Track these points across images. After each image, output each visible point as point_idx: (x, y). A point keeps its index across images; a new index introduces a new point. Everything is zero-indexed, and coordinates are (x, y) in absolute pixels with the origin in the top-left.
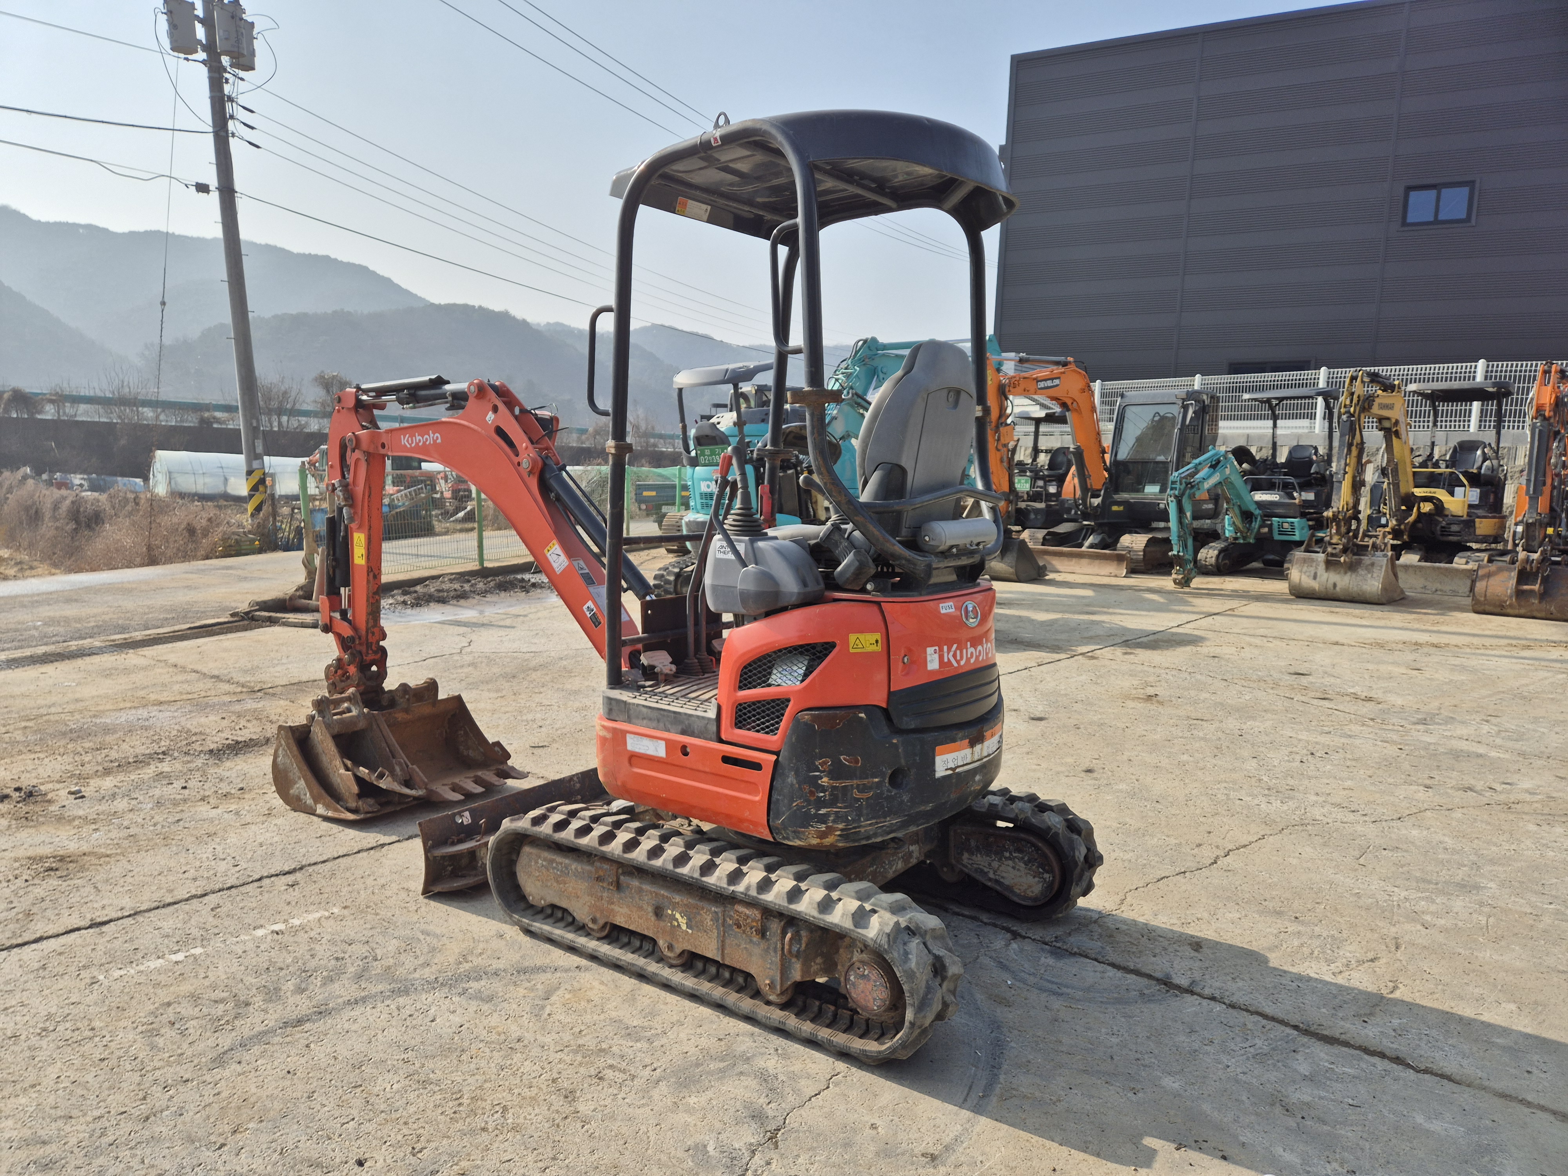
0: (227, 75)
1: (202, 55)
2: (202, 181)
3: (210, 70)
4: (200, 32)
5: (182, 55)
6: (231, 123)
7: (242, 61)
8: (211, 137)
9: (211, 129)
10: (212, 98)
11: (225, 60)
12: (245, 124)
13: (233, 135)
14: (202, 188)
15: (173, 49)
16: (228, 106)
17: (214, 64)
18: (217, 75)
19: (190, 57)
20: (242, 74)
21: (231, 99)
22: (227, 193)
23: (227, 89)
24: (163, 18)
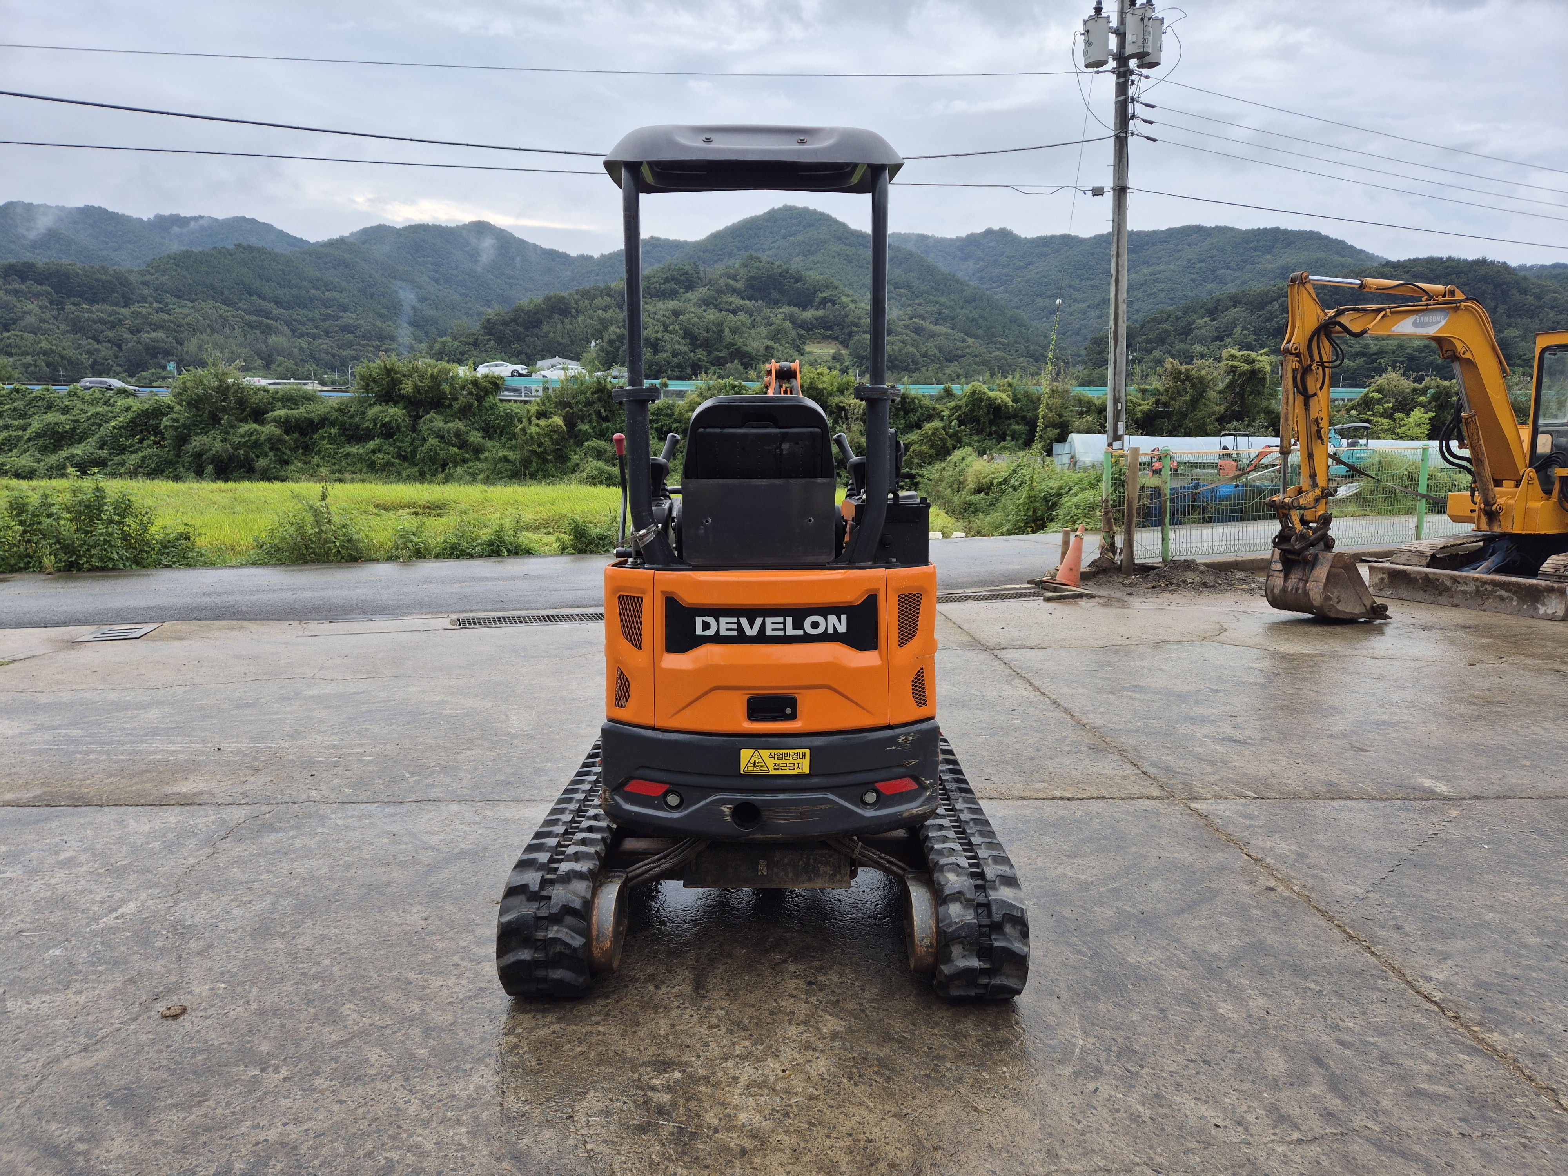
0: (1133, 78)
1: (1112, 64)
2: (1097, 184)
3: (1119, 76)
4: (1113, 42)
5: (1094, 70)
6: (1131, 122)
7: (1148, 59)
8: (1112, 141)
9: (1113, 133)
10: (1116, 103)
11: (1133, 63)
12: (1145, 121)
13: (1132, 134)
14: (1098, 192)
15: (1087, 66)
16: (1130, 106)
17: (1122, 69)
18: (1122, 80)
19: (1100, 69)
20: (1145, 71)
21: (1133, 100)
22: (1121, 191)
23: (1132, 90)
24: (1081, 39)
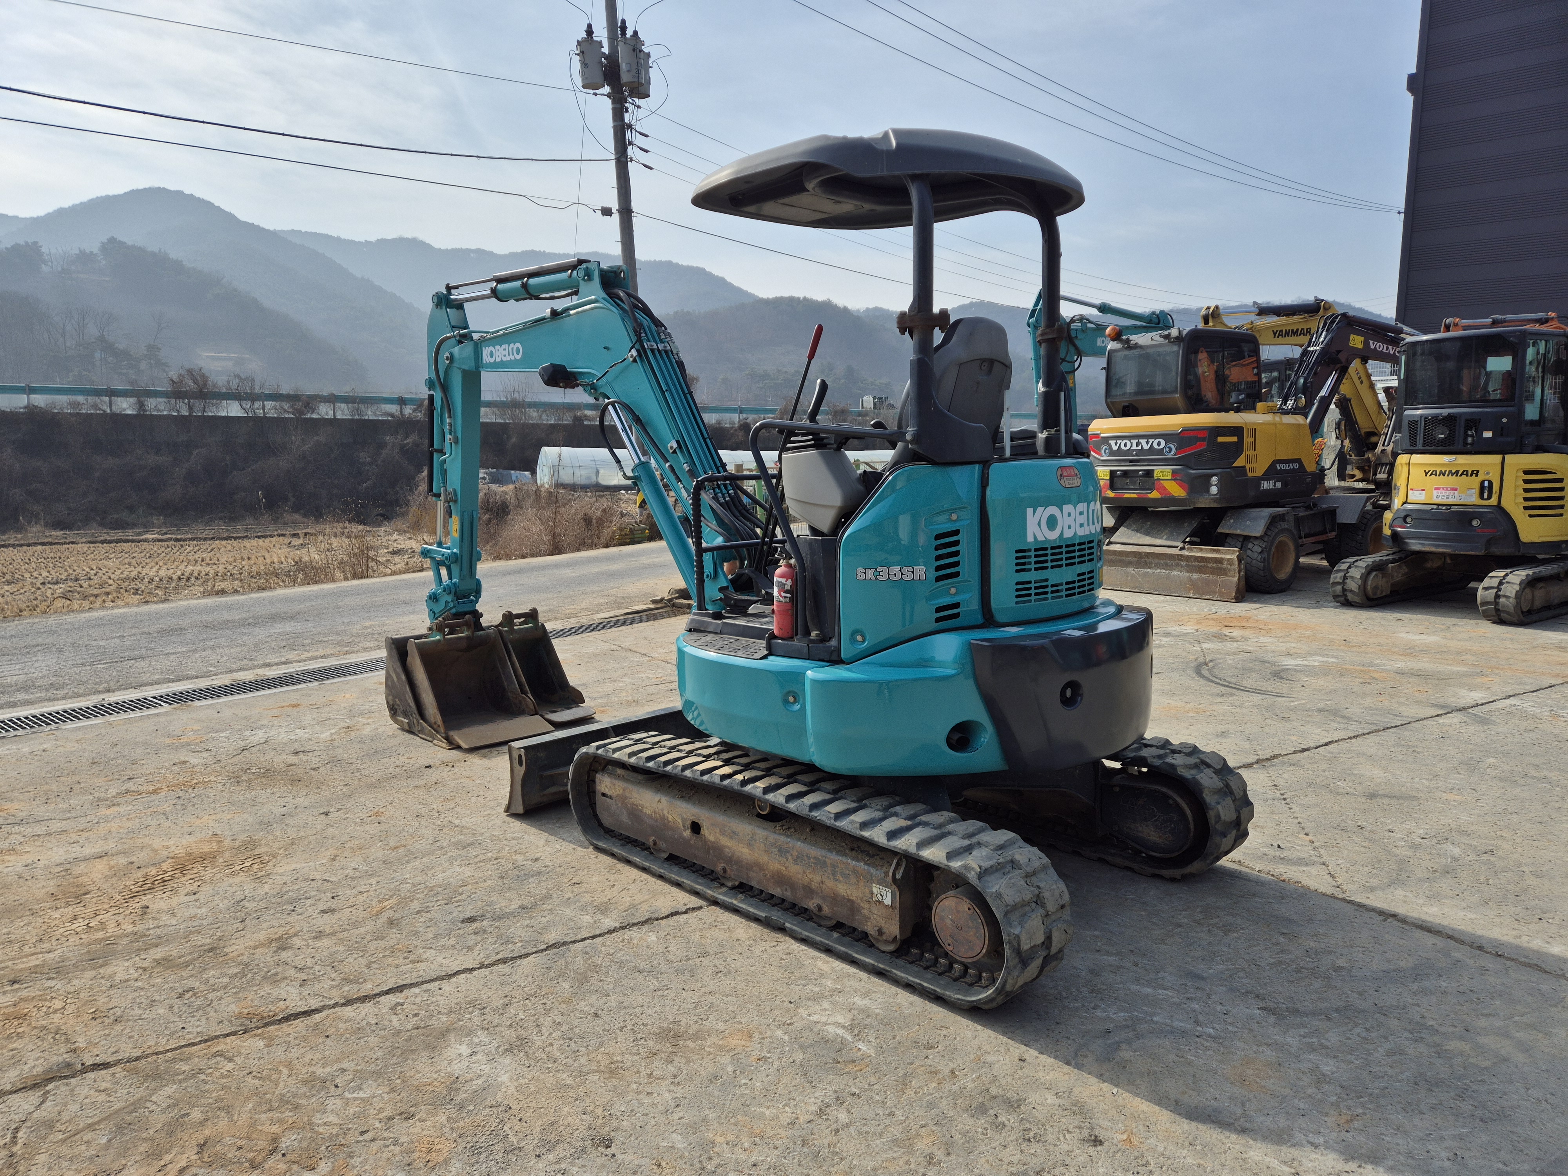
0: (627, 105)
1: (607, 89)
2: (605, 206)
3: (613, 103)
5: (592, 91)
6: (630, 149)
7: (640, 90)
8: (612, 165)
9: (613, 157)
10: (615, 128)
11: (626, 91)
12: (641, 149)
13: (631, 160)
14: (606, 212)
15: (583, 87)
16: (628, 133)
17: (617, 96)
18: (618, 106)
19: (597, 92)
20: (640, 102)
21: (630, 126)
22: (626, 212)
23: (627, 118)
24: (576, 59)
